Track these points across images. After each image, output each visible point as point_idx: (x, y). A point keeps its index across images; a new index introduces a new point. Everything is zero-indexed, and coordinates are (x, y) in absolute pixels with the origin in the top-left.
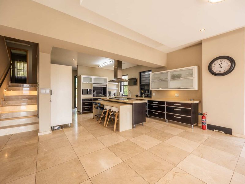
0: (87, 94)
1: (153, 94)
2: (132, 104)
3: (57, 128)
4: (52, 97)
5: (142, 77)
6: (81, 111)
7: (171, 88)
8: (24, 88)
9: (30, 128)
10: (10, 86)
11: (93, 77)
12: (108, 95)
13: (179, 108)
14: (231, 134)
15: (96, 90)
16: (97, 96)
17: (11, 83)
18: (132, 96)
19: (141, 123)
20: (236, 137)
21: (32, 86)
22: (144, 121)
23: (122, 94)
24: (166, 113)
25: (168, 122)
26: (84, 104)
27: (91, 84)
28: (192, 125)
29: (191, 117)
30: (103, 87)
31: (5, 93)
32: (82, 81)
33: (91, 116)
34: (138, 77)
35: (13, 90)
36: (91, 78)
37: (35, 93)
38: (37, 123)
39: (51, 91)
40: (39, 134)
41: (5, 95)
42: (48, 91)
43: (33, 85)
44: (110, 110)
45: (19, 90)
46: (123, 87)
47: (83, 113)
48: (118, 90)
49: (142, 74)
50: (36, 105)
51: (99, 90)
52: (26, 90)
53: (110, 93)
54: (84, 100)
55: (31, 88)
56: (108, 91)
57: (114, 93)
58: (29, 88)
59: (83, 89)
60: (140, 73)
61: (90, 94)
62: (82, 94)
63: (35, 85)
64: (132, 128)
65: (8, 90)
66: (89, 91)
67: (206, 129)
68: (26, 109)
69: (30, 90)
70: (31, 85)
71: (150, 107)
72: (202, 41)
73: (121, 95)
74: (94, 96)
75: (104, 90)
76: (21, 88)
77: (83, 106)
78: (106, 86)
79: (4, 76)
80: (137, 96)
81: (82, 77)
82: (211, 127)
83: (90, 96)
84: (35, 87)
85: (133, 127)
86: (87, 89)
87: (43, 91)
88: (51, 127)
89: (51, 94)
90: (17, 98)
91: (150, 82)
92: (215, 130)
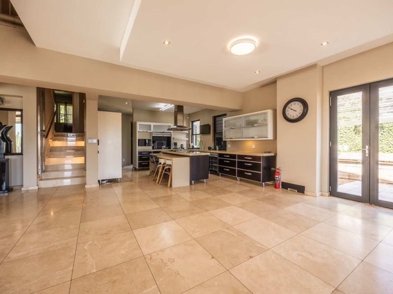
0: (145, 145)
1: (229, 146)
2: (189, 156)
3: (105, 182)
4: (100, 148)
5: (217, 123)
6: (137, 167)
7: (245, 138)
8: (68, 138)
9: (77, 181)
10: (55, 136)
11: (152, 124)
12: (173, 147)
13: (249, 163)
14: (304, 193)
15: (157, 140)
16: (157, 149)
17: (56, 132)
18: (204, 149)
19: (202, 180)
20: (307, 195)
21: (79, 136)
22: (207, 177)
23: (193, 147)
24: (237, 169)
25: (241, 180)
26: (140, 158)
27: (150, 133)
28: (263, 183)
29: (261, 173)
30: (168, 137)
31: (50, 143)
32: (138, 129)
33: (148, 173)
34: (211, 123)
35: (58, 140)
36: (150, 126)
37: (81, 144)
38: (84, 176)
39: (98, 141)
40: (86, 186)
41: (51, 145)
42: (95, 141)
43: (80, 134)
44: (164, 164)
45: (63, 140)
46: (196, 137)
47: (139, 170)
48: (188, 141)
49: (217, 119)
50: (83, 158)
51: (161, 140)
52: (71, 140)
53: (176, 144)
54: (140, 153)
55: (78, 138)
56: (172, 141)
57: (182, 145)
58: (75, 138)
59: (139, 140)
60: (215, 118)
61: (149, 145)
62: (139, 146)
63: (82, 134)
64: (189, 185)
65: (54, 140)
66: (147, 142)
67: (279, 188)
68: (71, 161)
69: (77, 140)
70: (77, 134)
71: (221, 162)
72: (276, 78)
73: (191, 147)
74: (153, 148)
75: (168, 141)
76: (65, 138)
77: (139, 161)
78: (170, 136)
79: (49, 125)
80: (210, 148)
81: (138, 123)
82: (286, 186)
83: (149, 148)
84: (82, 136)
85: (191, 184)
86: (145, 140)
87: (90, 141)
88: (99, 181)
89: (98, 144)
90: (61, 149)
91: (222, 130)
92: (289, 189)
